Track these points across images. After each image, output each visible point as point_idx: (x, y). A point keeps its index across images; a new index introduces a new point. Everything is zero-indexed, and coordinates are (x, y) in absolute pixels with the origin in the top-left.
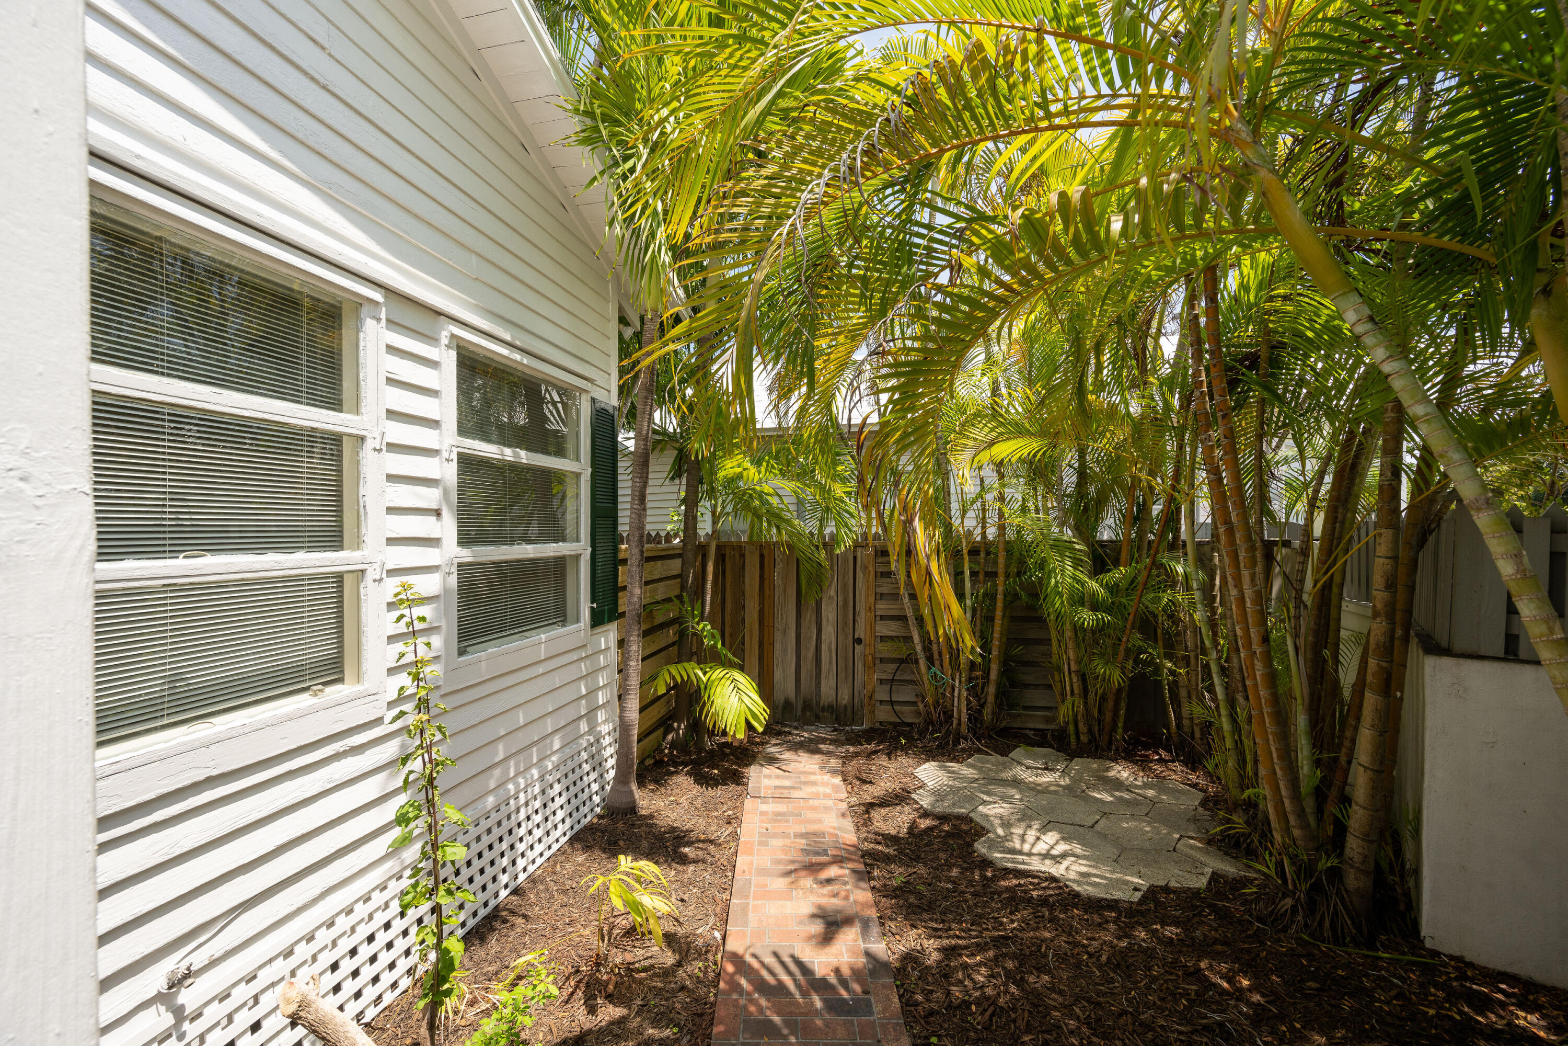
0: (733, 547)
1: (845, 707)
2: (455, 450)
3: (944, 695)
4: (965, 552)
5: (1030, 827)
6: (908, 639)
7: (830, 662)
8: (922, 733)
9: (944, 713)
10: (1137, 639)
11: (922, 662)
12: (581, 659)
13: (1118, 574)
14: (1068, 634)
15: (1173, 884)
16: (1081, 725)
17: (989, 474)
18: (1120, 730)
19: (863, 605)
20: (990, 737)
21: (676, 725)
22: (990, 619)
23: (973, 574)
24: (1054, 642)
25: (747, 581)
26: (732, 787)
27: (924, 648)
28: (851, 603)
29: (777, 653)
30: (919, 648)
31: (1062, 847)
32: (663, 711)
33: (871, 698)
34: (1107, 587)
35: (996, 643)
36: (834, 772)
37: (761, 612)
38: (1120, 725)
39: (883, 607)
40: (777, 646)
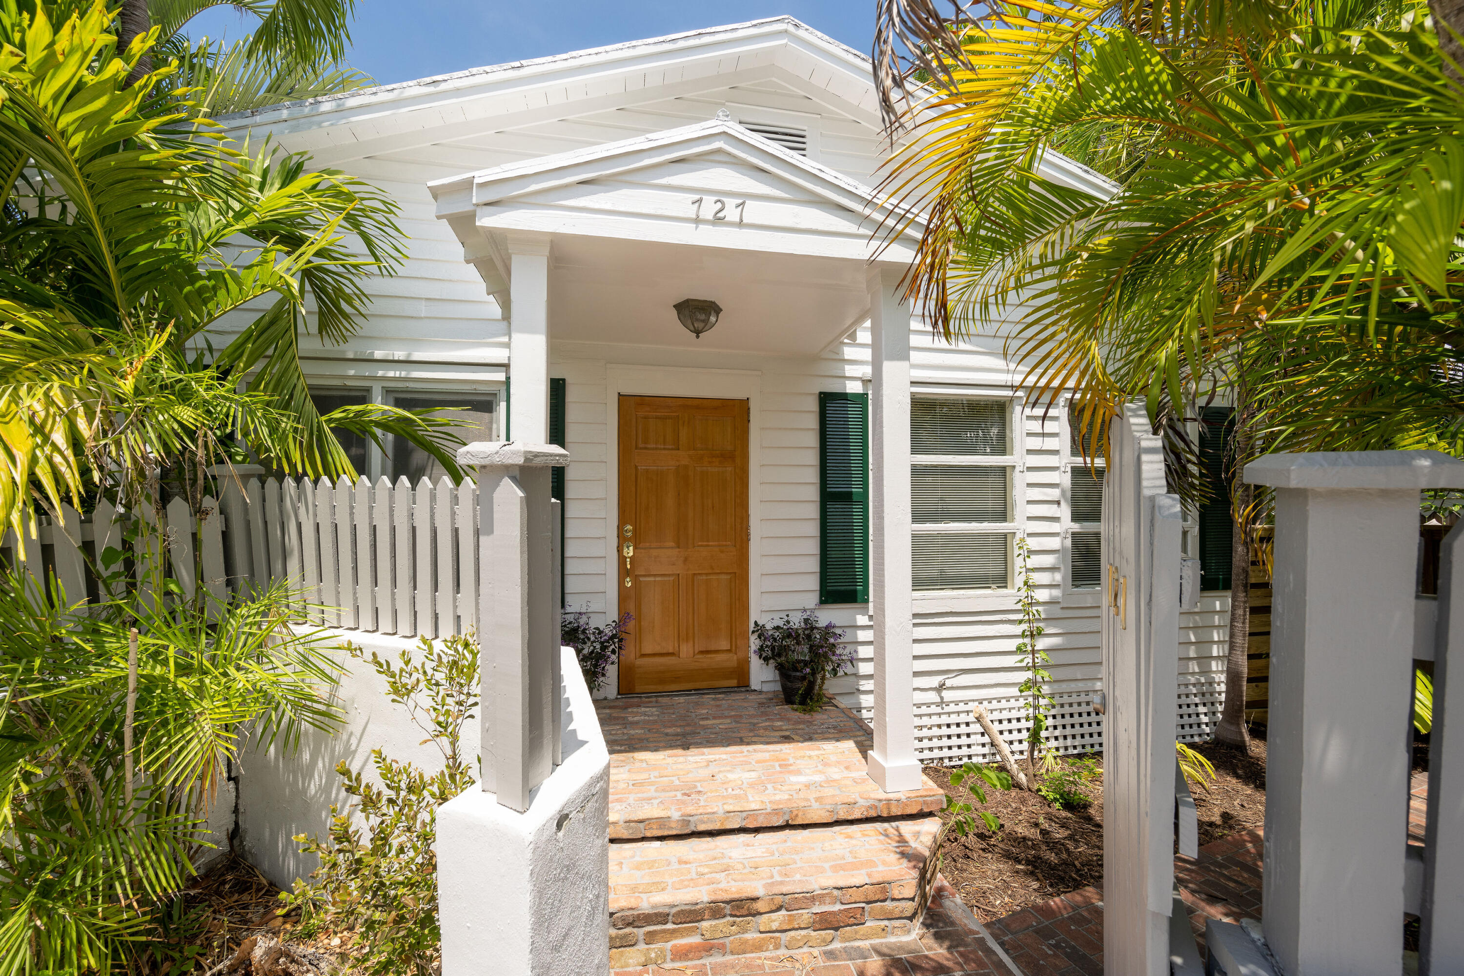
2: (1069, 466)
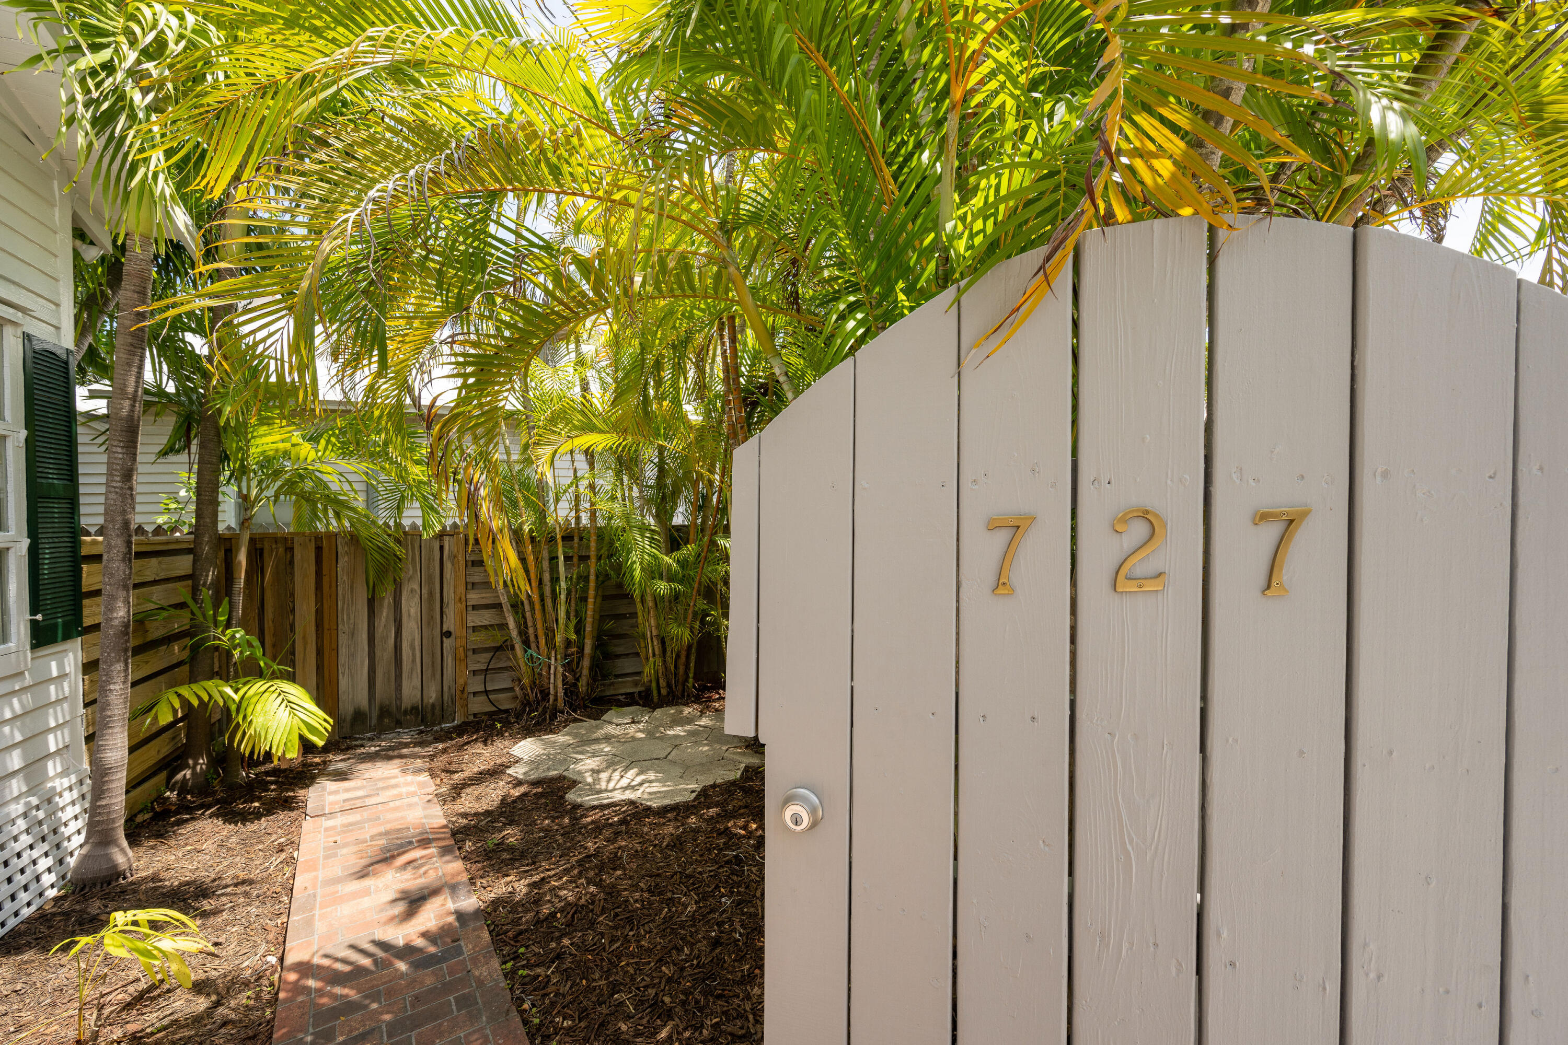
0: (275, 539)
1: (433, 705)
3: (540, 674)
4: (558, 537)
5: (614, 770)
6: (503, 626)
7: (414, 661)
8: (518, 716)
9: (541, 692)
10: (702, 604)
11: (518, 647)
12: (14, 693)
13: (689, 550)
14: (651, 604)
15: (719, 781)
16: (661, 681)
17: (582, 464)
18: (691, 680)
19: (452, 595)
20: (585, 707)
21: (191, 762)
22: (584, 599)
23: (567, 558)
24: (640, 614)
25: (298, 578)
26: (283, 816)
27: (520, 633)
28: (438, 595)
29: (342, 659)
30: (514, 633)
31: (639, 779)
32: (165, 751)
33: (463, 692)
34: (678, 562)
35: (589, 620)
36: (419, 771)
37: (319, 613)
38: (691, 675)
39: (474, 597)
40: (343, 651)
